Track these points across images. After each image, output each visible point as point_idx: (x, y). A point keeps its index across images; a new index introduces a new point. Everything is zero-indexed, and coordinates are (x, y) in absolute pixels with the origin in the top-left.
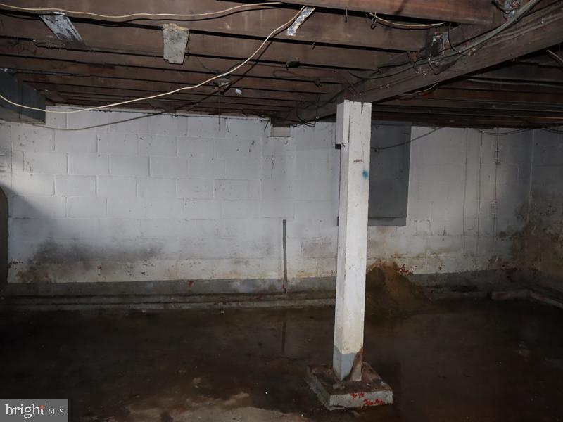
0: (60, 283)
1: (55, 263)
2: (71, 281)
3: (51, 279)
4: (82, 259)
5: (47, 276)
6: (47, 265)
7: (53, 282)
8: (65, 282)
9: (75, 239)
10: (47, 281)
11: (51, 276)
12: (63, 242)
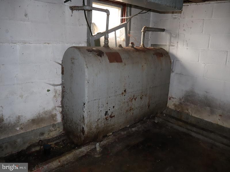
0: (194, 117)
1: (193, 103)
2: (200, 118)
3: (189, 112)
4: (209, 106)
5: (188, 110)
6: (188, 104)
7: (190, 115)
8: (197, 117)
9: (207, 92)
10: (188, 113)
11: (190, 111)
12: (200, 92)
